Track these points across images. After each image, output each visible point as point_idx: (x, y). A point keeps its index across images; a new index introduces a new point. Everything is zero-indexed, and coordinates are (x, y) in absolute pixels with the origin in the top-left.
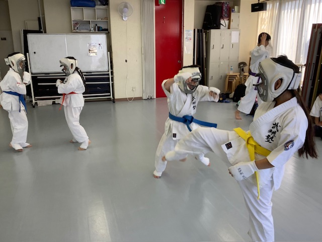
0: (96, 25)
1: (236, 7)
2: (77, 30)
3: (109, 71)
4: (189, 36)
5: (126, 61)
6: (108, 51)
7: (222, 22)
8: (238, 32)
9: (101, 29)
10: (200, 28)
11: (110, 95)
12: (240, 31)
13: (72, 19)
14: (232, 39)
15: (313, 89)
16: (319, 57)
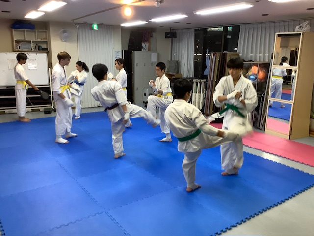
0: (37, 44)
1: (153, 34)
2: (20, 50)
3: (49, 85)
4: (118, 56)
6: (49, 67)
7: (143, 45)
8: (156, 54)
9: (41, 48)
10: (127, 50)
11: (51, 106)
13: (15, 39)
14: (152, 59)
15: (211, 98)
16: (214, 76)
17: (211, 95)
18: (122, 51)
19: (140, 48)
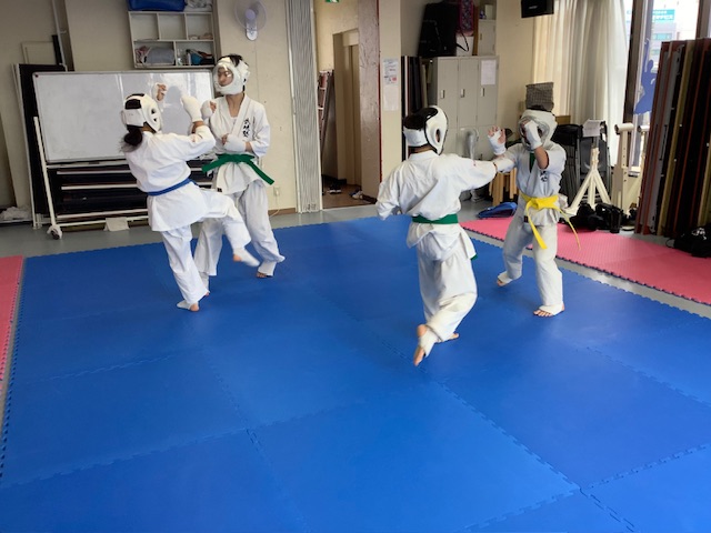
0: (188, 50)
4: (391, 73)
7: (460, 40)
8: (494, 62)
10: (413, 54)
12: (497, 59)
13: (133, 39)
14: (483, 76)
15: (663, 181)
16: (673, 114)
17: (664, 172)
18: (403, 58)
19: (450, 50)
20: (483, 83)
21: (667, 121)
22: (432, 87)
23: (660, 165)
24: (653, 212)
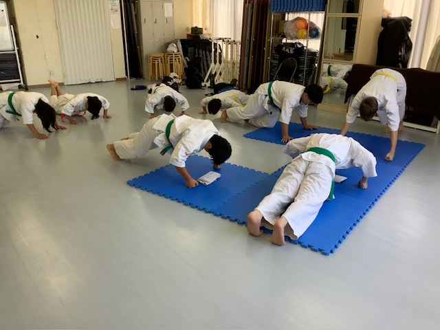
3: (14, 50)
4: (114, 7)
5: (37, 37)
6: (11, 24)
8: (171, 4)
11: (19, 82)
12: (173, 2)
14: (165, 12)
15: (248, 65)
16: (251, 33)
17: (248, 62)
20: (166, 15)
21: (248, 37)
22: (138, 16)
23: (246, 58)
24: (244, 82)
